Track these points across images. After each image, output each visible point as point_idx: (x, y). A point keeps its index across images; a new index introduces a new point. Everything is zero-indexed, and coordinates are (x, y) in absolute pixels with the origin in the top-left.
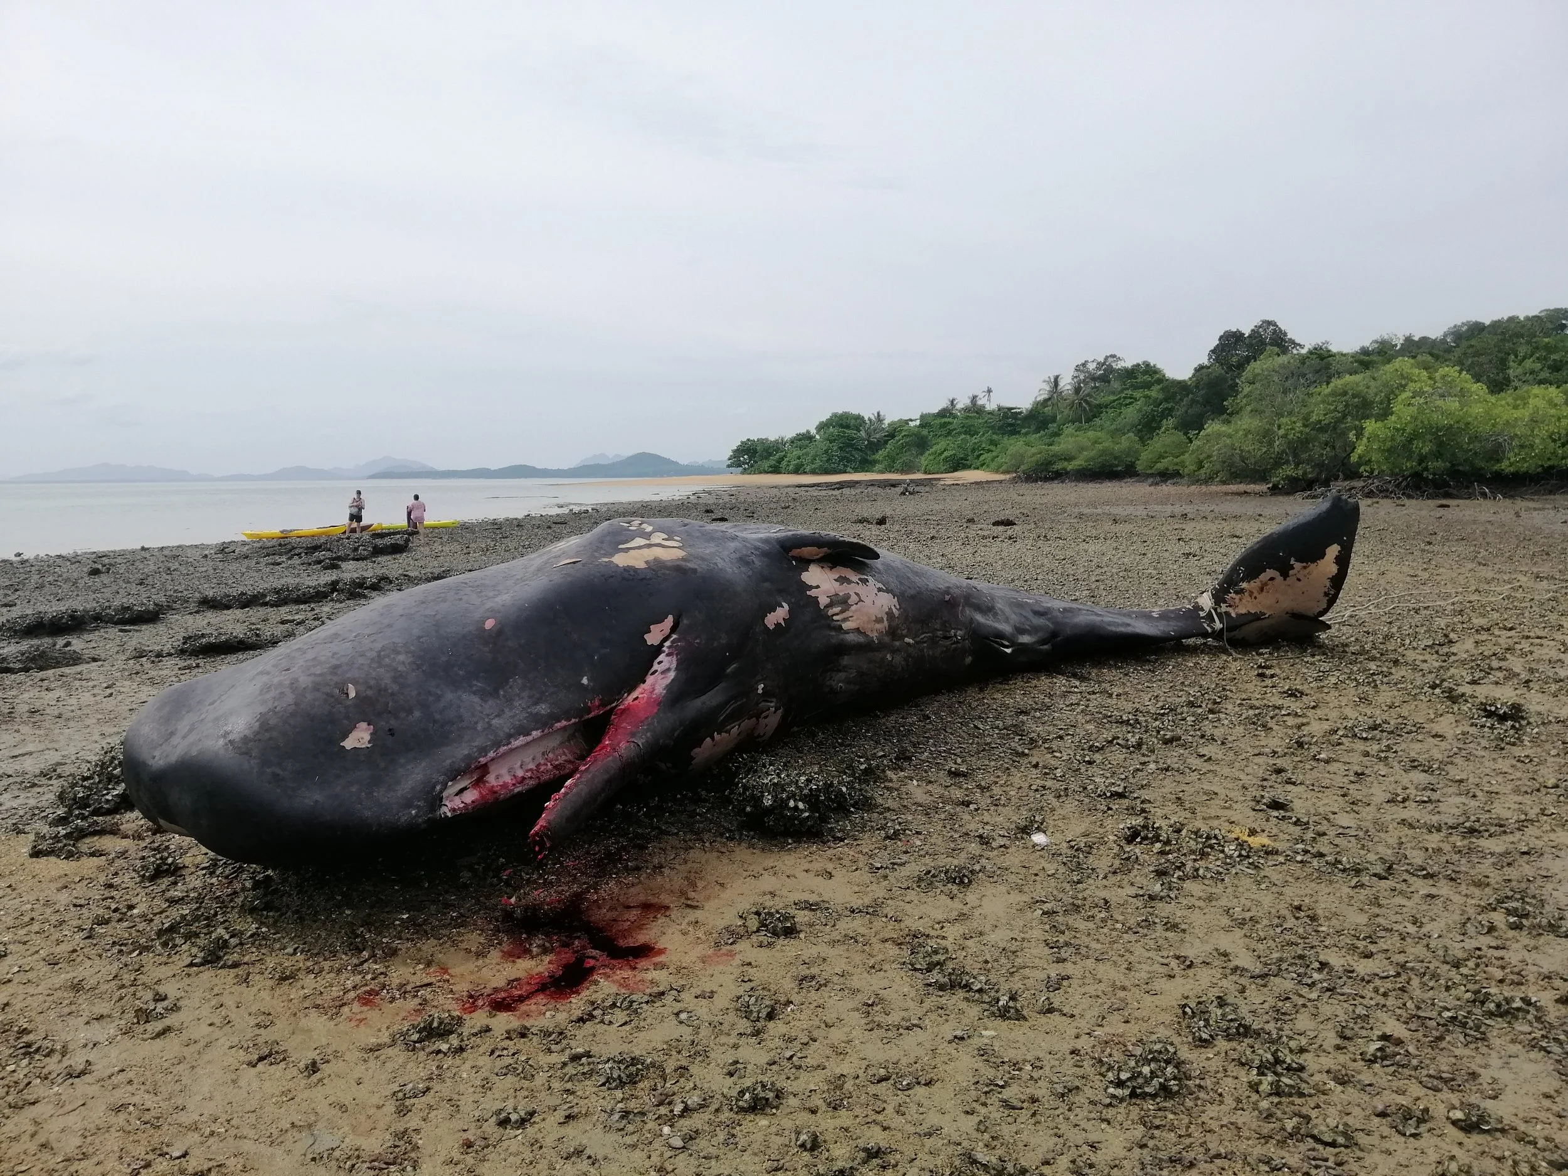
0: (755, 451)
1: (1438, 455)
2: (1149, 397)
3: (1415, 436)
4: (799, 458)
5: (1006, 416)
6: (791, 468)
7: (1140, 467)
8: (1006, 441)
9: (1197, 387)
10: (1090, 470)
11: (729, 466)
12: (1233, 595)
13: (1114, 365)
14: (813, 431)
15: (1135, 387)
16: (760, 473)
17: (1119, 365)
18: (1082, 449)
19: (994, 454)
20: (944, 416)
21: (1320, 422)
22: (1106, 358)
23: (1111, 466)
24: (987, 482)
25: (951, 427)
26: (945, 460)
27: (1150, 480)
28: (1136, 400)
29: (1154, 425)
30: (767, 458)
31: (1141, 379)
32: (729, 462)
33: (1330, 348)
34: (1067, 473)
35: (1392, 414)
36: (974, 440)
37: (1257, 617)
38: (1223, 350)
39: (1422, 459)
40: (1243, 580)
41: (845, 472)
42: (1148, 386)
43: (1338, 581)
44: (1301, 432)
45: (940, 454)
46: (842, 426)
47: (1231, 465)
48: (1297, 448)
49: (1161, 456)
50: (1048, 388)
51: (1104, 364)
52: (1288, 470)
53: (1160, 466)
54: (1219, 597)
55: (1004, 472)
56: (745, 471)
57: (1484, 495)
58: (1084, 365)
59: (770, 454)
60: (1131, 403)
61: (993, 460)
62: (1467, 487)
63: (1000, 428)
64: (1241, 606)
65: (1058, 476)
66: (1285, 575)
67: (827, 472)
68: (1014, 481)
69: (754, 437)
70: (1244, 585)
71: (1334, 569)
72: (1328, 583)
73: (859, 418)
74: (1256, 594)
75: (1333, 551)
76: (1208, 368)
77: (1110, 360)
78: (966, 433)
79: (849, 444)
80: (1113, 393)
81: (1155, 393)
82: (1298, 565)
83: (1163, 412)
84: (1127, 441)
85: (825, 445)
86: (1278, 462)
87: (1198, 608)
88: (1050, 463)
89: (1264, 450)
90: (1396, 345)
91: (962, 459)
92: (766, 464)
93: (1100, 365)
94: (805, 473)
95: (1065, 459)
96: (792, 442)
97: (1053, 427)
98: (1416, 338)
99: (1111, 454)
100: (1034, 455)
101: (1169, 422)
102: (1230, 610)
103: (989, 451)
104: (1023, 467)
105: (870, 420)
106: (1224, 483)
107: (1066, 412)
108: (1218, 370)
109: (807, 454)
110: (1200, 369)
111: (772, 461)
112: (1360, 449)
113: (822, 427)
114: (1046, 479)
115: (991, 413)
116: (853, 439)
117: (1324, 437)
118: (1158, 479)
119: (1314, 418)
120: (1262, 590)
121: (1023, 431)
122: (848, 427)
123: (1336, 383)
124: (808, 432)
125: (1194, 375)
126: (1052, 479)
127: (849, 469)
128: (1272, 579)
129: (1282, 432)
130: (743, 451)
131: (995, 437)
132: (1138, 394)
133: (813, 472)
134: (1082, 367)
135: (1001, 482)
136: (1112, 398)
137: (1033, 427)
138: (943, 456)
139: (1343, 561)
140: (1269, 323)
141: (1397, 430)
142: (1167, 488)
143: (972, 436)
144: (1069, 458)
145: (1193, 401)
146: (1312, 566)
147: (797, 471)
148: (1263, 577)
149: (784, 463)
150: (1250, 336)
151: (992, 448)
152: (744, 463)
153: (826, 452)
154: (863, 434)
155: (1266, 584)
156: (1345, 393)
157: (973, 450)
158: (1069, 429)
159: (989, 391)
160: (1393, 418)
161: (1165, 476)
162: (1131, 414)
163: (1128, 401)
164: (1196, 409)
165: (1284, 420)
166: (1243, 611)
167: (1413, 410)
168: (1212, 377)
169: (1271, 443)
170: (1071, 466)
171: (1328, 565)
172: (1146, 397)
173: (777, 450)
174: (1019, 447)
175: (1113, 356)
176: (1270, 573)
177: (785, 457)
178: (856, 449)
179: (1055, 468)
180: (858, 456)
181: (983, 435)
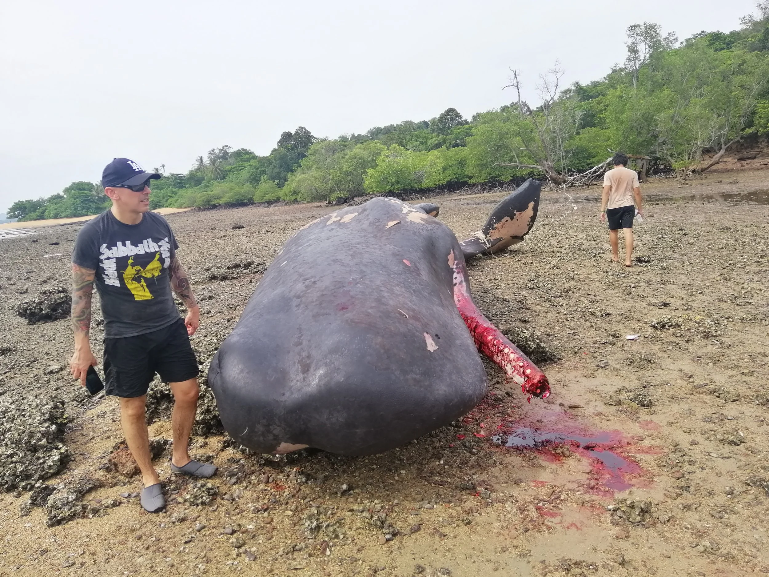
0: (25, 208)
1: (398, 182)
2: (252, 165)
3: (389, 174)
4: (56, 209)
5: (176, 179)
6: (51, 215)
7: (256, 200)
8: (181, 192)
9: (275, 159)
10: (231, 203)
11: (8, 218)
12: (491, 231)
13: (227, 151)
14: (62, 194)
15: (242, 161)
16: (31, 220)
17: (231, 150)
18: (224, 193)
19: (176, 198)
21: (347, 171)
22: (223, 147)
23: (241, 200)
24: (178, 213)
27: (263, 205)
28: (245, 167)
29: (257, 179)
30: (34, 211)
31: (245, 157)
32: (8, 216)
33: (329, 139)
34: (220, 205)
35: (378, 165)
36: (163, 192)
37: (499, 240)
38: (284, 141)
39: (392, 184)
40: (495, 223)
41: (87, 215)
42: (248, 160)
43: (533, 219)
44: (339, 176)
46: (80, 189)
47: (312, 194)
48: (338, 184)
49: (265, 194)
50: (198, 163)
51: (222, 150)
52: (336, 194)
53: (266, 198)
54: (486, 232)
55: (186, 207)
56: (20, 220)
57: (417, 198)
58: (213, 150)
59: (36, 209)
60: (242, 169)
61: (176, 202)
62: (410, 195)
63: (174, 185)
64: (495, 235)
65: (214, 207)
66: (512, 218)
67: (75, 216)
68: (193, 211)
70: (496, 225)
71: (532, 213)
72: (529, 220)
73: (89, 184)
74: (500, 229)
75: (531, 205)
76: (277, 150)
77: (225, 148)
78: (156, 188)
79: (87, 200)
80: (230, 164)
81: (253, 163)
82: (517, 213)
83: (260, 173)
84: (247, 188)
85: (72, 201)
86: (332, 191)
87: (478, 239)
88: (210, 201)
89: (325, 185)
90: (348, 139)
91: (157, 202)
92: (34, 215)
93: (221, 150)
94: (61, 218)
95: (218, 198)
96: (49, 200)
97: (204, 183)
98: (356, 135)
99: (240, 194)
100: (201, 197)
101: (264, 177)
102: (490, 238)
103: (173, 197)
104: (196, 204)
105: (97, 185)
106: (308, 202)
107: (209, 175)
108: (283, 151)
109: (61, 207)
110: (274, 150)
111: (38, 212)
112: (367, 182)
113: (67, 190)
114: (209, 209)
115: (168, 177)
116: (89, 196)
117: (349, 178)
118: (267, 204)
119: (344, 170)
120: (502, 226)
121: (187, 186)
122: (84, 190)
123: (349, 153)
124: (59, 194)
125: (271, 154)
126: (212, 209)
127: (89, 213)
128: (507, 221)
129: (331, 177)
130: (17, 208)
131: (174, 190)
132: (245, 164)
133: (67, 217)
134: (212, 152)
135: (185, 212)
136: (230, 167)
137: (193, 184)
139: (535, 209)
140: (302, 128)
141: (382, 172)
142: (272, 209)
143: (160, 190)
144: (219, 198)
145: (274, 166)
146: (523, 213)
147: (56, 217)
148: (503, 220)
149: (46, 213)
150: (295, 135)
151: (173, 195)
152: (19, 215)
153: (73, 204)
154: (94, 193)
155: (504, 224)
156: (355, 158)
157: (164, 198)
158: (216, 183)
159: (163, 166)
160: (379, 167)
161: (269, 203)
162: (245, 174)
163: (241, 168)
164: (277, 170)
165: (332, 171)
166: (495, 238)
167: (387, 163)
168: (281, 154)
169: (327, 183)
170: (221, 201)
171: (529, 212)
172: (250, 165)
173: (40, 206)
174: (189, 193)
175: (227, 146)
176: (506, 218)
177: (46, 209)
178: (91, 202)
179: (213, 203)
180: (93, 205)
181: (167, 189)
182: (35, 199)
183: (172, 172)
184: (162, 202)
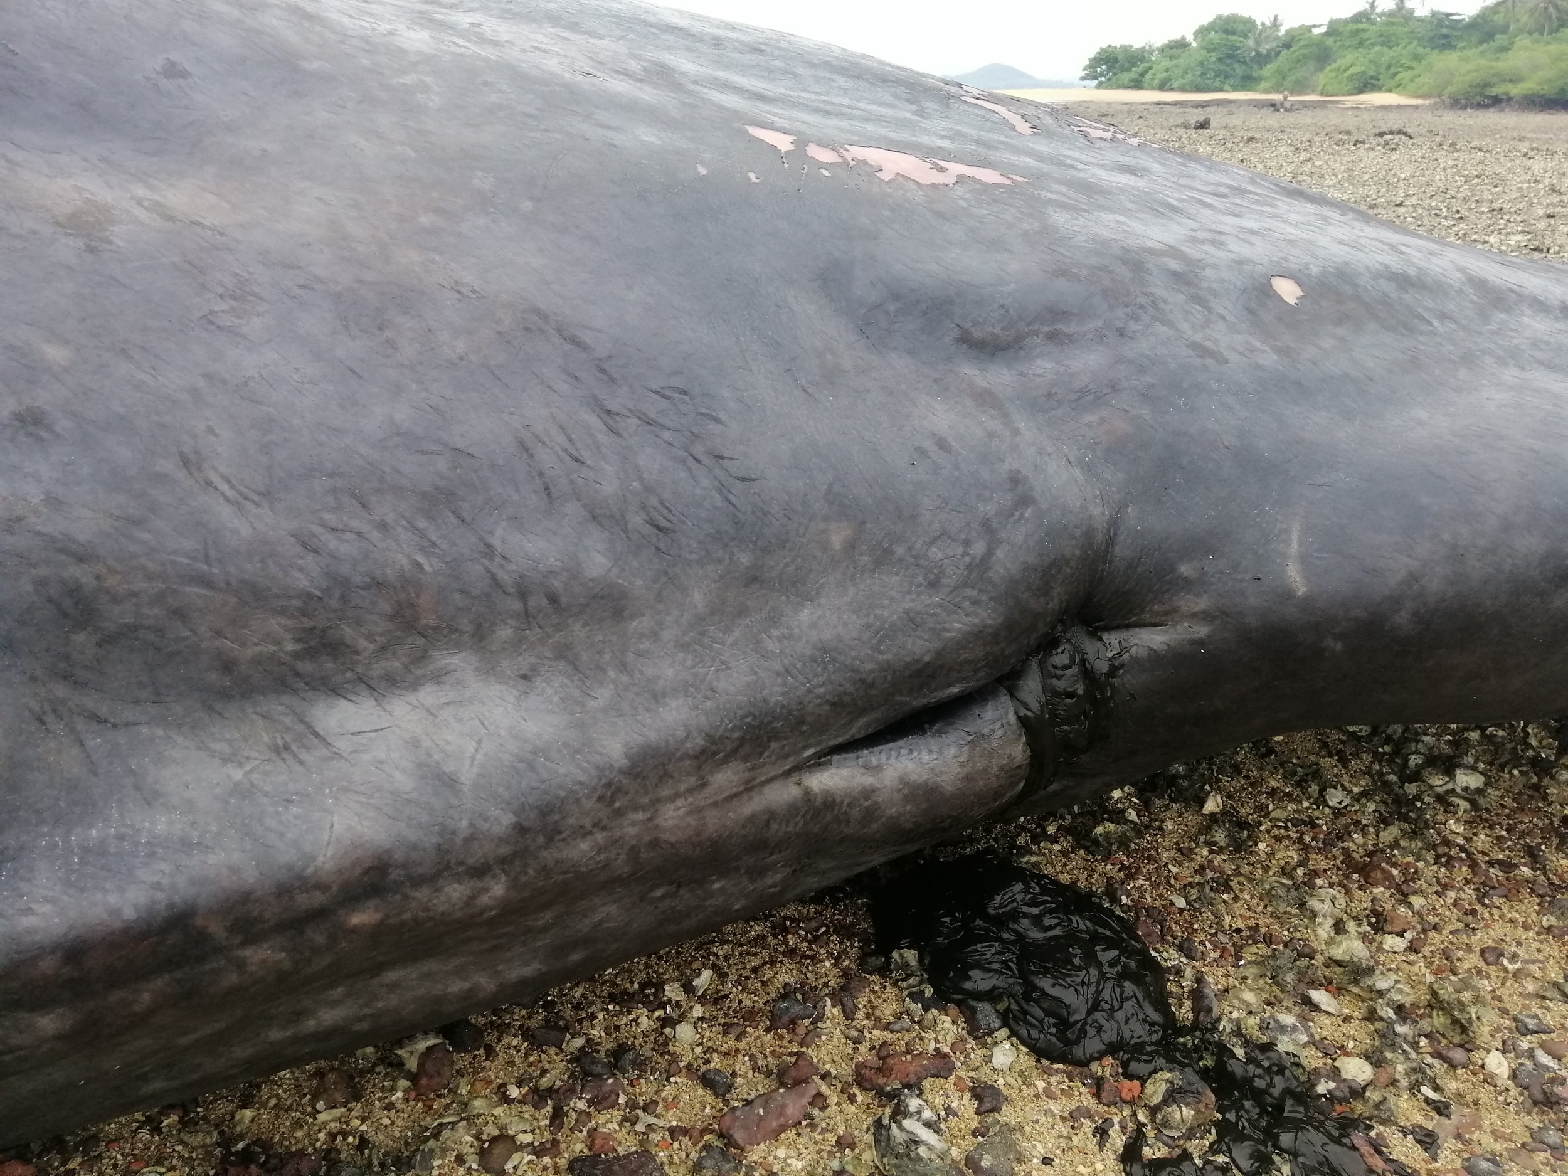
0: (1116, 60)
4: (1167, 70)
5: (1440, 25)
6: (1155, 82)
8: (1434, 56)
10: (1542, 96)
11: (1083, 78)
14: (1190, 38)
16: (1118, 87)
18: (1536, 68)
19: (1416, 72)
20: (1361, 22)
24: (1399, 107)
25: (1365, 36)
26: (1350, 78)
30: (1129, 70)
32: (1083, 74)
34: (1510, 99)
36: (1391, 53)
41: (1221, 90)
45: (1345, 71)
46: (1226, 32)
55: (1423, 96)
56: (1100, 86)
59: (1133, 65)
61: (1412, 80)
63: (1431, 40)
65: (1496, 102)
67: (1198, 89)
68: (1434, 108)
69: (1117, 43)
73: (1249, 23)
78: (1383, 44)
79: (1231, 55)
85: (1201, 55)
88: (1488, 85)
91: (1372, 78)
92: (1126, 77)
94: (1172, 90)
95: (1511, 81)
96: (1162, 50)
97: (1500, 39)
100: (1469, 72)
103: (1410, 68)
104: (1450, 89)
105: (1263, 24)
107: (1524, 19)
109: (1176, 66)
111: (1133, 74)
113: (1201, 32)
114: (1480, 106)
115: (1420, 20)
116: (1237, 49)
121: (1461, 45)
122: (1234, 33)
124: (1183, 38)
126: (1486, 106)
127: (1226, 87)
130: (1101, 60)
131: (1421, 50)
133: (1182, 89)
135: (1416, 107)
137: (1474, 39)
138: (1348, 73)
143: (1391, 48)
144: (1516, 80)
147: (1162, 87)
149: (1148, 77)
151: (1415, 64)
152: (1102, 75)
153: (1201, 63)
154: (1251, 42)
157: (1389, 67)
158: (1524, 41)
170: (1515, 90)
173: (1143, 60)
174: (1449, 61)
177: (1150, 68)
178: (1239, 61)
179: (1495, 91)
180: (1239, 70)
181: (1405, 47)
182: (1137, 44)
183: (1436, 9)
184: (1381, 77)
